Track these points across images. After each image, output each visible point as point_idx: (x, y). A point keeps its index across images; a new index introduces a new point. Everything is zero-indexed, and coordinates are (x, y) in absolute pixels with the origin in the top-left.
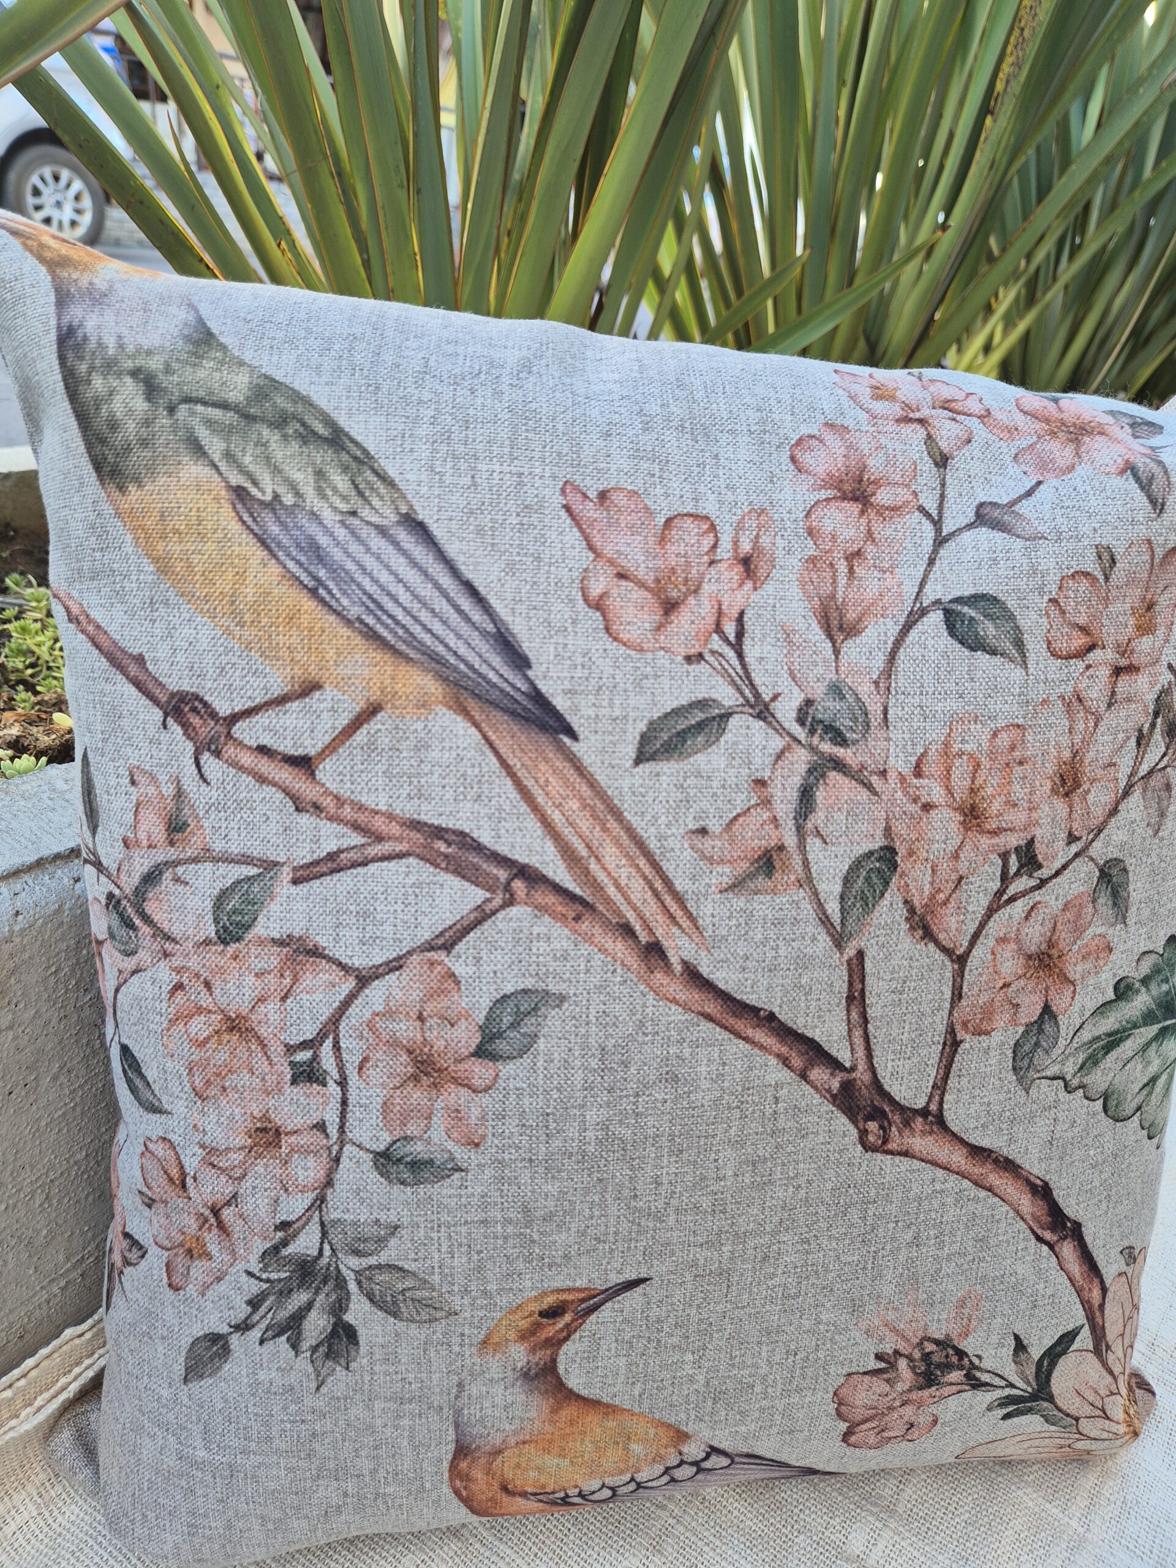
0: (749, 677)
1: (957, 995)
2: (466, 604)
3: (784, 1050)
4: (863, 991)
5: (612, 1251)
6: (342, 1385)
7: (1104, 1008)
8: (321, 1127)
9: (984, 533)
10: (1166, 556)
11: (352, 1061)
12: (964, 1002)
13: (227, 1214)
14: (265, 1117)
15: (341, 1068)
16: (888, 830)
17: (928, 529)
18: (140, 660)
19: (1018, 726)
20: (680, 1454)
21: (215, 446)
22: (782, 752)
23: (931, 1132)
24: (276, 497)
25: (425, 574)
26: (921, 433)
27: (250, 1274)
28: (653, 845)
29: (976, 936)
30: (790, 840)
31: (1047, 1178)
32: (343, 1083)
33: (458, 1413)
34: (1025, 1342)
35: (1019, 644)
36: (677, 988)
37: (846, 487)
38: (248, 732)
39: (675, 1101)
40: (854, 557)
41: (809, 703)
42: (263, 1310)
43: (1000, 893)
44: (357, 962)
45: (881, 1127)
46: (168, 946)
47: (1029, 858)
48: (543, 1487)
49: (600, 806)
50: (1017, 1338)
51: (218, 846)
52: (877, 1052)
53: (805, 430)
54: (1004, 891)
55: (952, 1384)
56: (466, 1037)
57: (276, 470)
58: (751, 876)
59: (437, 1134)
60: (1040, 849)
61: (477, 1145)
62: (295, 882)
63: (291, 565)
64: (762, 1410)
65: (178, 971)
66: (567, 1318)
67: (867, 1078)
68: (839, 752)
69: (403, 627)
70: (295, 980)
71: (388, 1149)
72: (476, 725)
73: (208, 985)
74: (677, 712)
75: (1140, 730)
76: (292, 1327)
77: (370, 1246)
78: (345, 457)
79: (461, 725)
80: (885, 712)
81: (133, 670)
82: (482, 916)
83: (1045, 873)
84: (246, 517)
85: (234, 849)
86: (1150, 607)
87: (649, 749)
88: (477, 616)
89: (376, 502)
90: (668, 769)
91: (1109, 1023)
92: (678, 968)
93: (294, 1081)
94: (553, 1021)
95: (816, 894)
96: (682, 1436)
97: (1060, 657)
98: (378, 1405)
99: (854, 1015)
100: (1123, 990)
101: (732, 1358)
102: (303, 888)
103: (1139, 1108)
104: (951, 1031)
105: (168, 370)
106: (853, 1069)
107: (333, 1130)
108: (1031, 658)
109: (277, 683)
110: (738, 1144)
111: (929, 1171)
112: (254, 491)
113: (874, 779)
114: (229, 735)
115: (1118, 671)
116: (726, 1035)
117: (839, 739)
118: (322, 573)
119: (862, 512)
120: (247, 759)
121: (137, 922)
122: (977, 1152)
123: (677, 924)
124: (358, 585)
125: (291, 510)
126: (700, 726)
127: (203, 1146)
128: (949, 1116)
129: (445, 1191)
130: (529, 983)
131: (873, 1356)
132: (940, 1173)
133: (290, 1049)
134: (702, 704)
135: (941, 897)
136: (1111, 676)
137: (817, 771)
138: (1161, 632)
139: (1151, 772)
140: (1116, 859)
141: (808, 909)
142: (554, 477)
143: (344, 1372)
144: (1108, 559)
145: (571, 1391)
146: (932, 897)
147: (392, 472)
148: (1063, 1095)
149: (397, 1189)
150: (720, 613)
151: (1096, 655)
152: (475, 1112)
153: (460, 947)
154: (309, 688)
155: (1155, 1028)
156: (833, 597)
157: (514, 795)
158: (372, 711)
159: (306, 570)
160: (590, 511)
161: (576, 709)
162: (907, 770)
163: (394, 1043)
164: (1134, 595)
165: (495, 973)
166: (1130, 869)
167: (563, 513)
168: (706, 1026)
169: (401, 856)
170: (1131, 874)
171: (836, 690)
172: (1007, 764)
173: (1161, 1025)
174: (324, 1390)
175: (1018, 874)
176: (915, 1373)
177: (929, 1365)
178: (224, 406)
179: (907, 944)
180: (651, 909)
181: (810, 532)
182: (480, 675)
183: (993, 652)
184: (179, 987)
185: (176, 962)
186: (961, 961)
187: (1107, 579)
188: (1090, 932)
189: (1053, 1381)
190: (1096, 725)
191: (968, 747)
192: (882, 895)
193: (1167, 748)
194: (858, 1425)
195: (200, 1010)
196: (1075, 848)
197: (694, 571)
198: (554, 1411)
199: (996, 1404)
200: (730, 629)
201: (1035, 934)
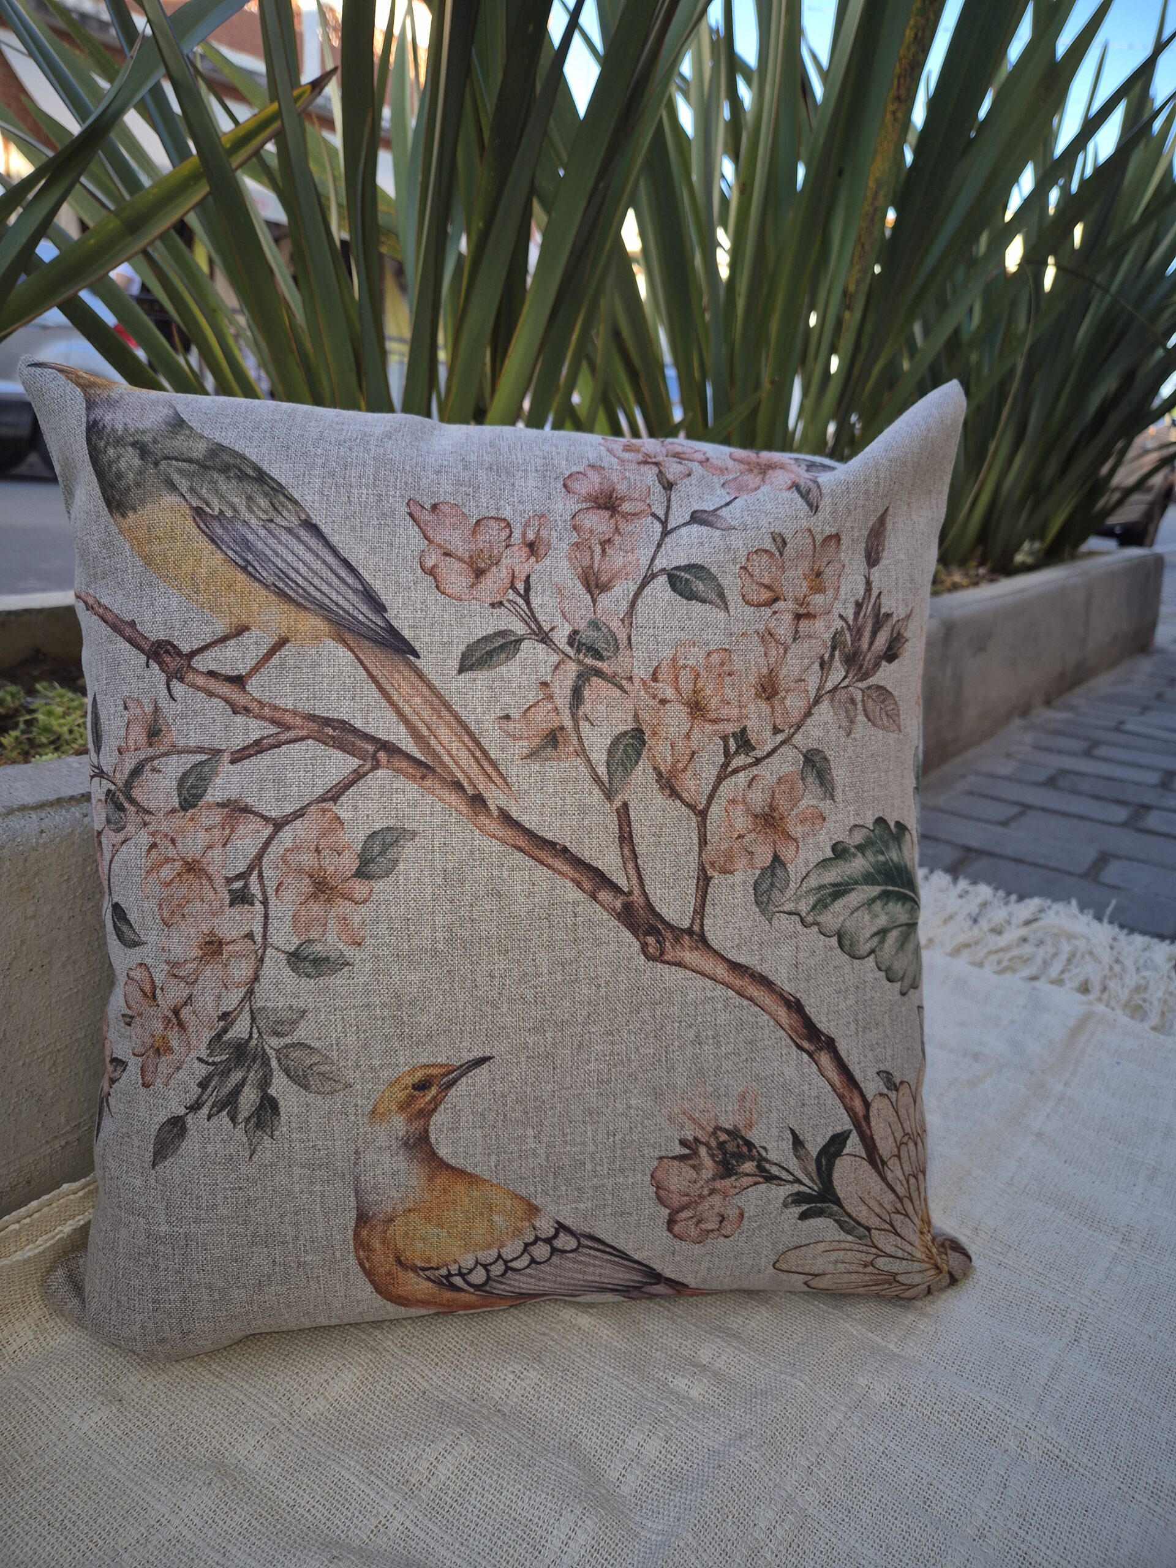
0: (534, 617)
1: (703, 842)
2: (343, 573)
3: (577, 876)
4: (630, 832)
5: (462, 1033)
6: (268, 1153)
7: (824, 864)
8: (250, 936)
9: (695, 528)
10: (824, 540)
11: (271, 885)
12: (709, 847)
13: (185, 1013)
14: (212, 933)
15: (264, 893)
16: (636, 718)
17: (658, 527)
18: (132, 624)
19: (726, 650)
20: (534, 1229)
21: (183, 484)
22: (559, 664)
23: (697, 949)
24: (221, 512)
25: (317, 555)
26: (655, 470)
27: (200, 1059)
28: (473, 727)
29: (711, 797)
30: (568, 723)
31: (798, 995)
32: (265, 903)
33: (357, 1179)
34: (801, 1137)
35: (722, 596)
36: (494, 827)
37: (601, 501)
38: (202, 663)
39: (499, 911)
40: (605, 543)
41: (576, 632)
42: (210, 1089)
43: (725, 765)
44: (273, 814)
45: (658, 941)
46: (147, 818)
47: (744, 742)
48: (429, 1261)
49: (436, 701)
50: (793, 1132)
51: (181, 743)
52: (647, 881)
53: (574, 469)
54: (728, 765)
55: (747, 1175)
56: (349, 862)
57: (222, 497)
58: (543, 747)
59: (331, 938)
60: (753, 737)
61: (360, 944)
62: (232, 762)
63: (230, 553)
64: (595, 1188)
65: (153, 834)
66: (434, 1091)
67: (641, 901)
68: (599, 664)
69: (302, 588)
70: (232, 831)
71: (297, 949)
72: (351, 650)
73: (173, 841)
74: (486, 639)
75: (822, 658)
76: (230, 1102)
77: (287, 1028)
78: (266, 488)
79: (342, 652)
80: (629, 639)
81: (128, 631)
82: (357, 776)
83: (758, 753)
84: (202, 525)
85: (192, 743)
86: (819, 574)
87: (468, 663)
88: (350, 580)
89: (285, 513)
90: (481, 677)
91: (831, 876)
92: (496, 813)
93: (232, 904)
94: (409, 850)
95: (589, 761)
96: (533, 1210)
97: (753, 605)
98: (297, 1171)
99: (626, 851)
100: (840, 852)
101: (564, 1135)
102: (238, 766)
103: (873, 951)
104: (702, 868)
105: (155, 441)
106: (630, 893)
107: (259, 938)
108: (731, 606)
109: (221, 627)
110: (550, 947)
111: (700, 981)
112: (207, 509)
113: (624, 682)
114: (189, 666)
115: (798, 617)
116: (533, 863)
117: (598, 655)
118: (250, 557)
119: (612, 516)
120: (201, 681)
121: (126, 805)
122: (736, 967)
123: (493, 782)
124: (273, 563)
125: (231, 520)
126: (502, 648)
127: (168, 962)
128: (709, 936)
129: (338, 981)
130: (391, 823)
131: (677, 1142)
132: (709, 982)
133: (229, 881)
134: (502, 634)
135: (680, 766)
136: (794, 619)
137: (584, 676)
138: (830, 593)
139: (835, 689)
140: (816, 750)
141: (584, 770)
142: (402, 496)
143: (270, 1141)
144: (781, 542)
145: (441, 1160)
146: (674, 765)
147: (296, 496)
148: (800, 927)
149: (304, 980)
150: (513, 576)
151: (780, 605)
152: (357, 919)
153: (343, 799)
154: (241, 630)
155: (876, 890)
156: (591, 567)
157: (377, 695)
158: (282, 642)
159: (240, 556)
160: (425, 516)
161: (418, 638)
162: (647, 677)
163: (300, 870)
164: (805, 565)
165: (368, 816)
166: (831, 758)
167: (408, 517)
168: (518, 855)
169: (302, 739)
170: (832, 763)
171: (595, 625)
172: (720, 675)
173: (883, 888)
174: (255, 1158)
175: (737, 752)
176: (715, 1161)
177: (725, 1153)
178: (190, 461)
179: (659, 800)
180: (474, 770)
181: (575, 528)
182: (353, 617)
183: (704, 601)
184: (154, 846)
185: (151, 828)
186: (703, 815)
187: (781, 554)
188: (804, 803)
189: (835, 1183)
190: (785, 652)
191: (690, 663)
192: (637, 762)
193: (847, 672)
194: (677, 1212)
195: (167, 860)
196: (780, 738)
197: (496, 551)
198: (431, 1179)
199: (790, 1200)
200: (520, 586)
201: (758, 799)
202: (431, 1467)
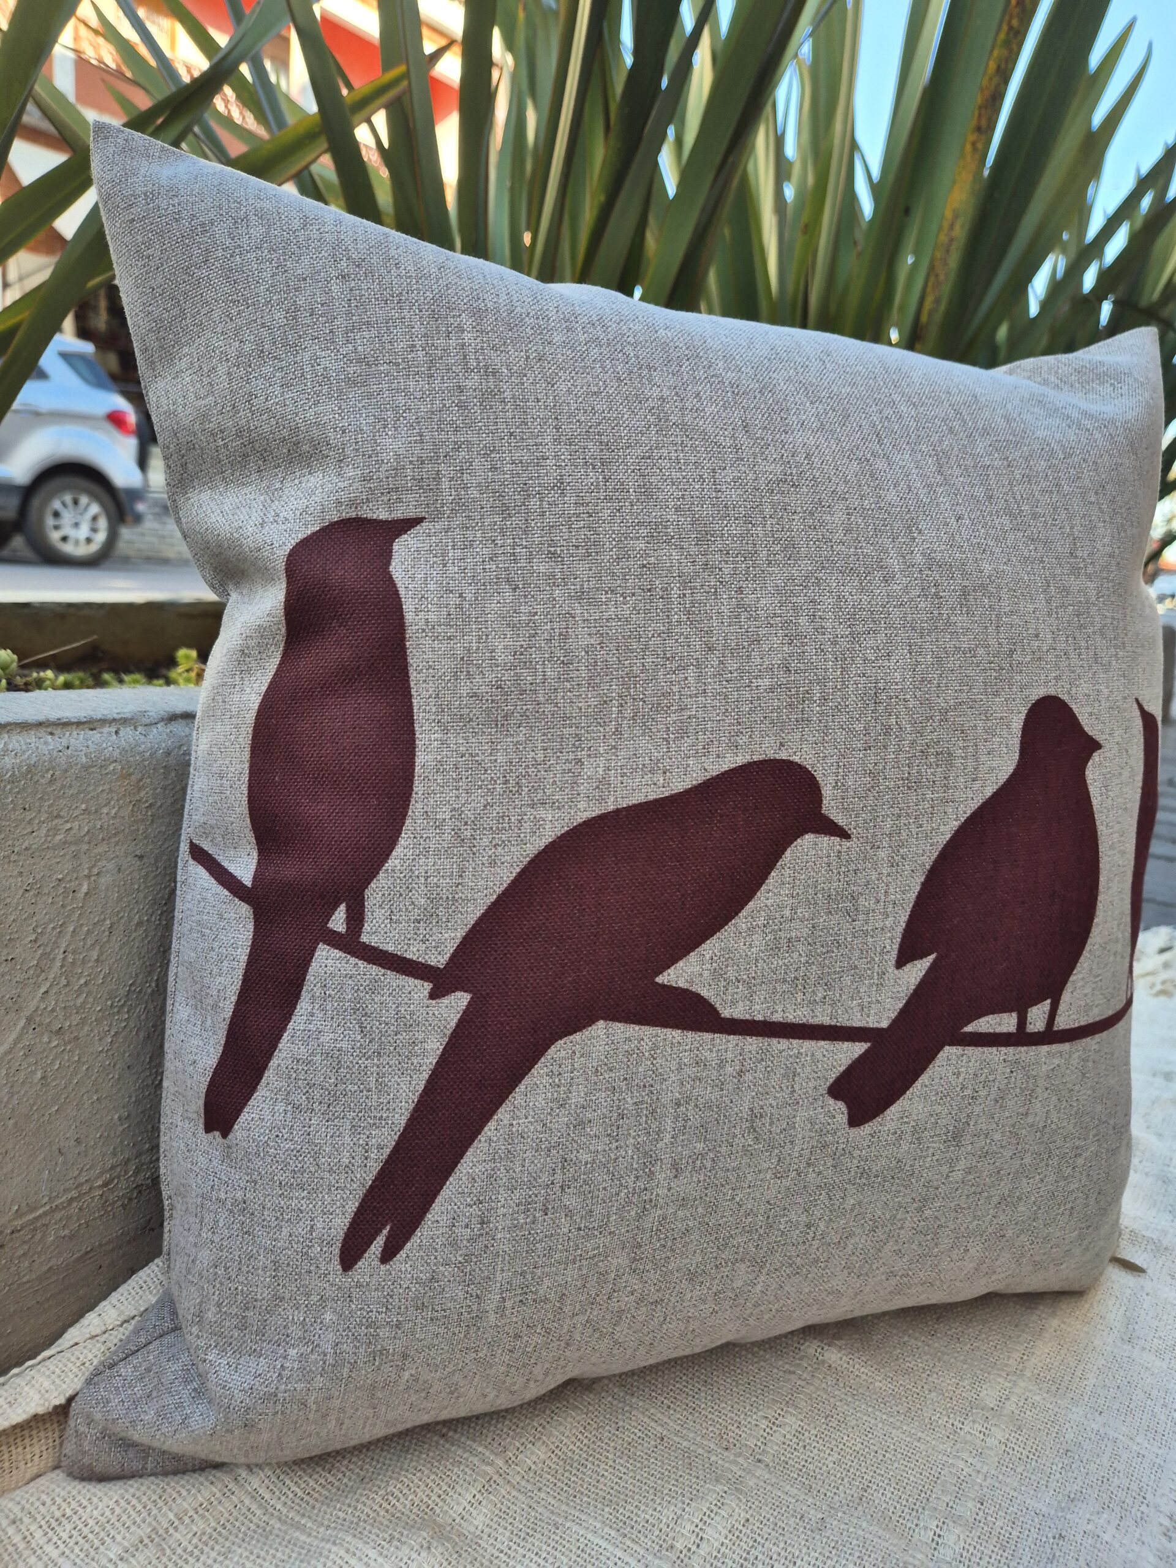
202: (697, 1530)
